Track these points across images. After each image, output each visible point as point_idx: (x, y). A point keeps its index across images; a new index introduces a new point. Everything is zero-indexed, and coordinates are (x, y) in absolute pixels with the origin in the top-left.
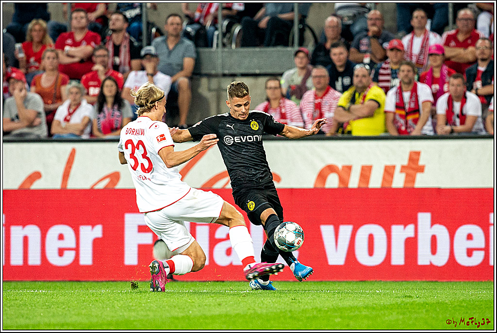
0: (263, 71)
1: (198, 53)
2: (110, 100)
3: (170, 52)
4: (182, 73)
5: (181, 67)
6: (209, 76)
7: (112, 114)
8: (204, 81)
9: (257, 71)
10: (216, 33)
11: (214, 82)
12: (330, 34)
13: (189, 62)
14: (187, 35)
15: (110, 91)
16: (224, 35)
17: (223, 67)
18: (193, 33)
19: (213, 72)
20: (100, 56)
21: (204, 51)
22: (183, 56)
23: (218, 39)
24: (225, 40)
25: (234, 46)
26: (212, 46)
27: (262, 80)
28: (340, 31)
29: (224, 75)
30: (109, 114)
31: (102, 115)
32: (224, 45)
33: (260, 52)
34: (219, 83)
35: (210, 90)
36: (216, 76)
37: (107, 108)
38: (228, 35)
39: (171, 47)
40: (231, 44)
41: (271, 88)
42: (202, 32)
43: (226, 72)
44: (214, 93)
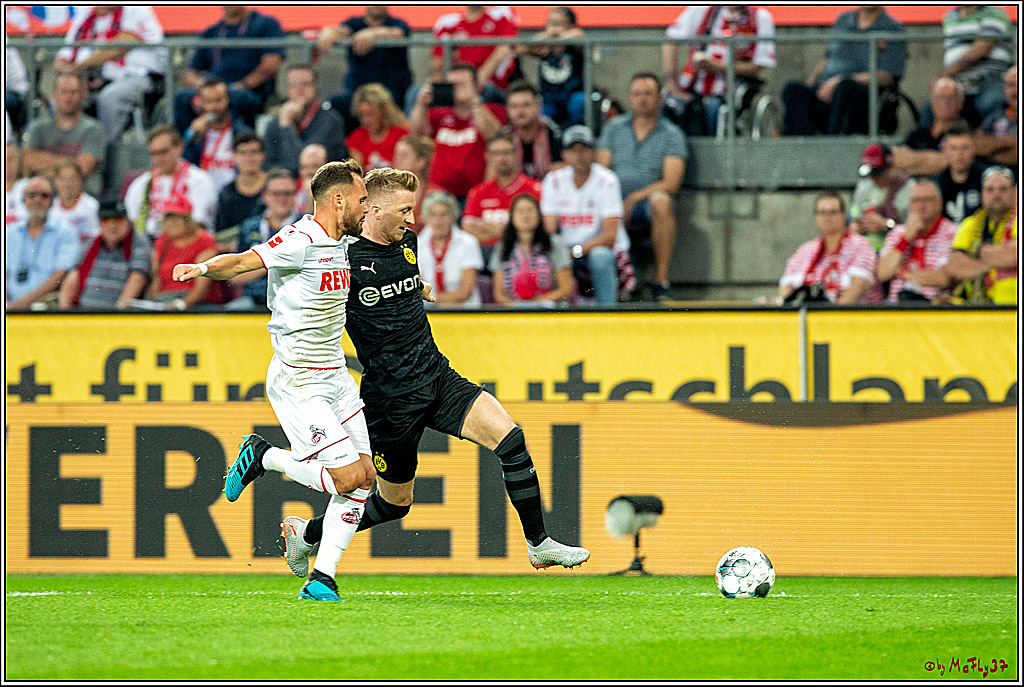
0: (812, 181)
1: (690, 148)
2: (525, 236)
3: (638, 146)
4: (662, 185)
5: (659, 175)
6: (711, 190)
7: (531, 263)
8: (702, 200)
9: (801, 182)
10: (723, 110)
11: (720, 203)
12: (941, 110)
13: (673, 166)
14: (669, 113)
15: (527, 220)
16: (738, 113)
17: (737, 174)
18: (680, 109)
19: (718, 183)
20: (498, 153)
21: (702, 142)
22: (664, 154)
23: (726, 120)
24: (741, 124)
25: (756, 134)
26: (714, 133)
27: (808, 199)
28: (960, 106)
29: (739, 189)
30: (526, 262)
31: (512, 264)
32: (738, 132)
33: (806, 145)
34: (729, 204)
35: (711, 216)
36: (723, 190)
37: (521, 251)
38: (745, 114)
39: (641, 134)
40: (750, 129)
41: (823, 212)
42: (697, 108)
43: (742, 182)
44: (720, 224)
